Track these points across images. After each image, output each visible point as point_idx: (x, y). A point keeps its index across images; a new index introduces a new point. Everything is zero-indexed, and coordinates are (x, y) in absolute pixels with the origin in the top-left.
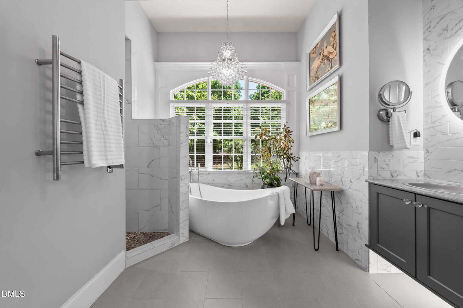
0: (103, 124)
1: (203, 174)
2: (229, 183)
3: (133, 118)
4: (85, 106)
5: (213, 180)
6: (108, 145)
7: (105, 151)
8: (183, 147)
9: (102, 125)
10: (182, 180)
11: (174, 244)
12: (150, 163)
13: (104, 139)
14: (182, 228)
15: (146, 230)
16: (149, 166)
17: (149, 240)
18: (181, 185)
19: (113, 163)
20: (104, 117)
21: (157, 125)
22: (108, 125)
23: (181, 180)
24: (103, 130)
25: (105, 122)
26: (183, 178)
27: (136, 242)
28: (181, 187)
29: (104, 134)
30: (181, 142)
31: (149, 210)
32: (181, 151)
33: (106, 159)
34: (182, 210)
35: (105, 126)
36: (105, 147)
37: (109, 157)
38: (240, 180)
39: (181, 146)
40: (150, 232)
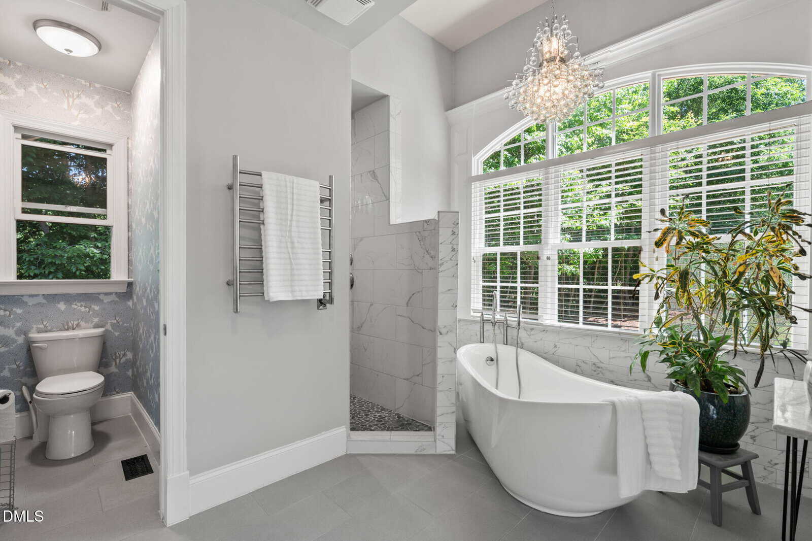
0: (289, 245)
1: (532, 329)
2: (597, 361)
3: (391, 223)
4: (266, 226)
5: (555, 346)
6: (296, 272)
7: (292, 280)
8: (445, 270)
9: (287, 247)
10: (441, 334)
11: (424, 449)
12: (410, 298)
13: (291, 264)
14: (440, 425)
15: (404, 413)
16: (409, 304)
17: (397, 427)
18: (439, 344)
19: (302, 296)
20: (291, 237)
21: (419, 232)
22: (296, 245)
23: (439, 334)
24: (289, 253)
25: (292, 243)
26: (444, 331)
27: (381, 425)
28: (439, 348)
29: (290, 258)
30: (440, 262)
31: (407, 379)
32: (440, 279)
33: (293, 292)
34: (441, 391)
35: (293, 248)
36: (292, 275)
37: (296, 288)
38: (626, 357)
39: (440, 270)
40: (408, 416)
